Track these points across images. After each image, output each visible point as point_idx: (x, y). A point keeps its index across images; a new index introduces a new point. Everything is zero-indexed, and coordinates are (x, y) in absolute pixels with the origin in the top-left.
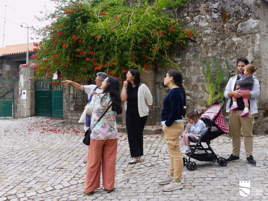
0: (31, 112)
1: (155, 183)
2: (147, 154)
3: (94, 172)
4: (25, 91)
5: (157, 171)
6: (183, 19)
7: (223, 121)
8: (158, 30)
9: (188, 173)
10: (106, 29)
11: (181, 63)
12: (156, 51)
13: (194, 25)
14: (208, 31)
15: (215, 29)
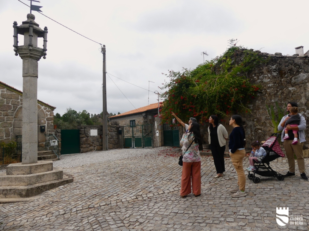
0: (161, 143)
1: (228, 192)
2: (228, 171)
3: (186, 183)
4: (158, 131)
5: (232, 183)
6: (252, 78)
7: (278, 148)
8: (234, 88)
9: (253, 185)
10: (200, 91)
11: (253, 108)
12: (233, 102)
13: (260, 82)
14: (270, 85)
15: (275, 83)
